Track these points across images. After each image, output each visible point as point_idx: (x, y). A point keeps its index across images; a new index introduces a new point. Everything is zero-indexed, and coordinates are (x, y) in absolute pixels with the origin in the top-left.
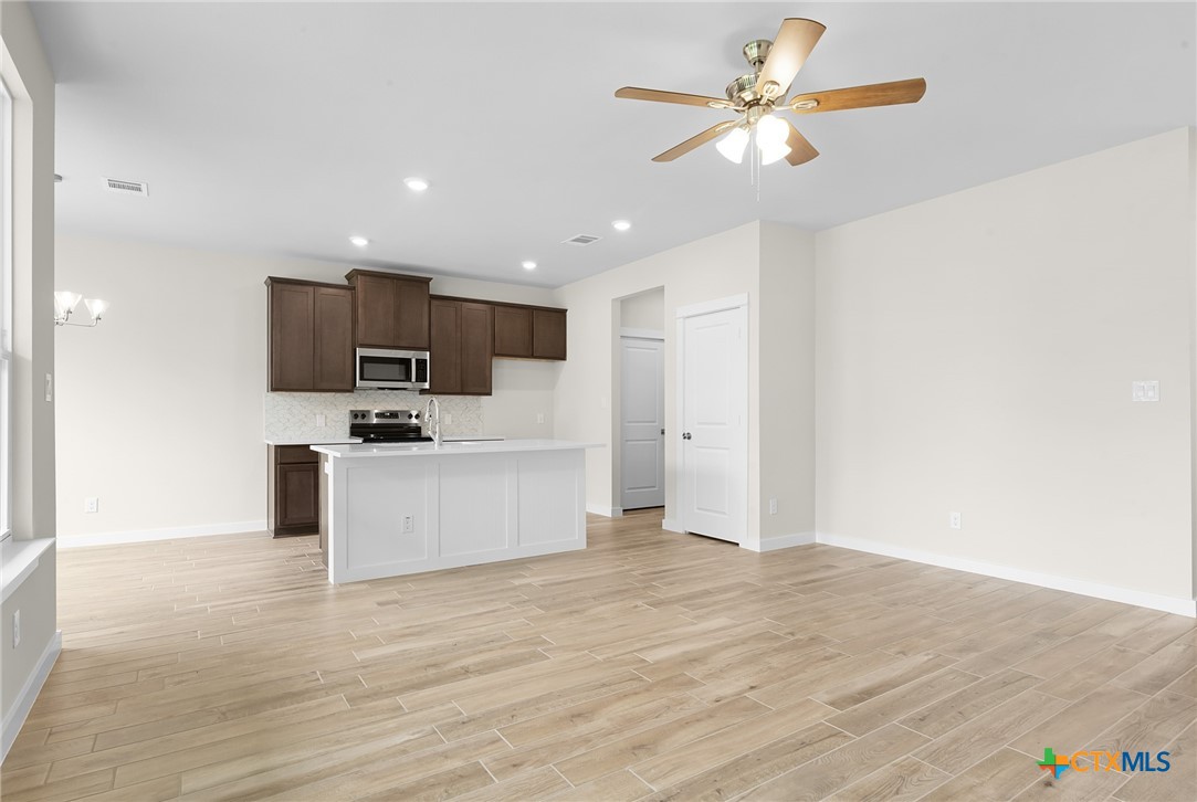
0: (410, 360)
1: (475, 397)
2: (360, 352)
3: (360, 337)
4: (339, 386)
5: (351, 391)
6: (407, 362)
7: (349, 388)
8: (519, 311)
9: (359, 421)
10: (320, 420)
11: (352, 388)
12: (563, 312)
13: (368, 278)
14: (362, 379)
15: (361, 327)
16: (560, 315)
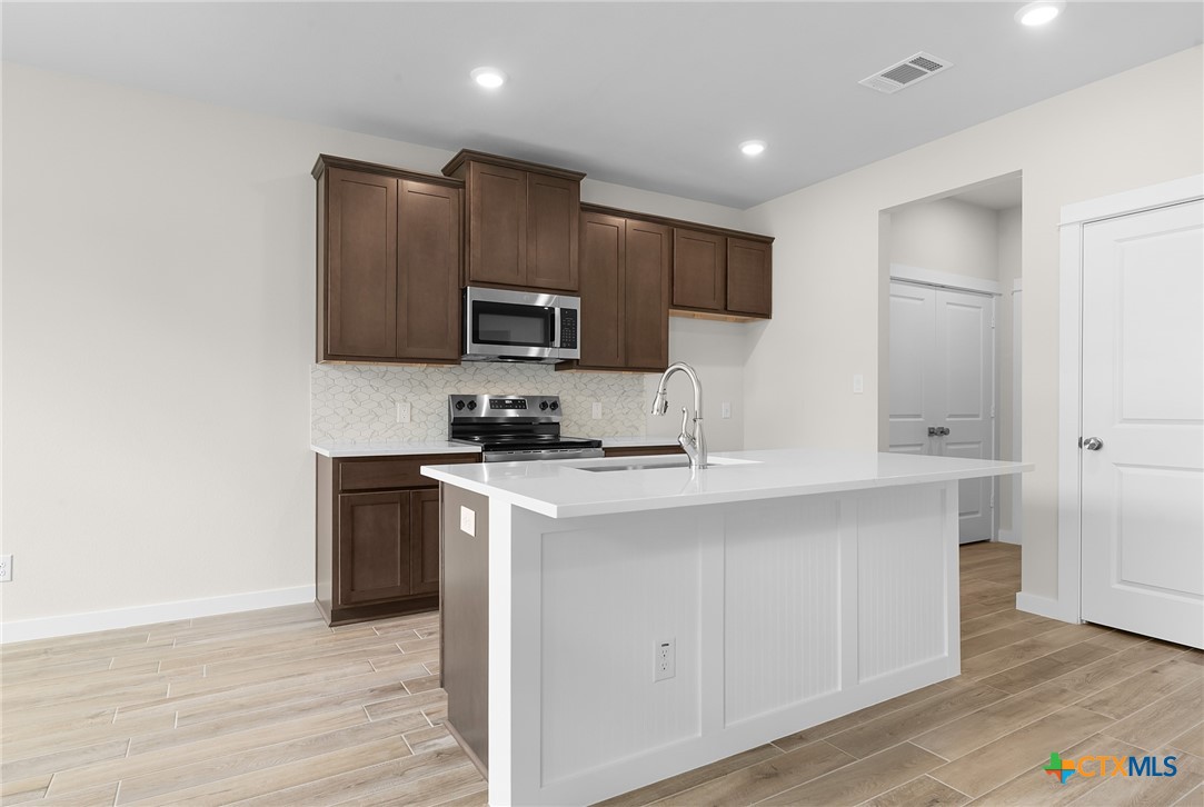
0: (552, 309)
1: (636, 375)
2: (473, 294)
3: (475, 268)
4: (438, 353)
5: (456, 361)
6: (546, 315)
7: (454, 355)
8: (709, 237)
9: (465, 413)
10: (402, 412)
11: (458, 356)
12: (768, 241)
13: (486, 168)
14: (476, 340)
15: (475, 252)
16: (761, 246)
